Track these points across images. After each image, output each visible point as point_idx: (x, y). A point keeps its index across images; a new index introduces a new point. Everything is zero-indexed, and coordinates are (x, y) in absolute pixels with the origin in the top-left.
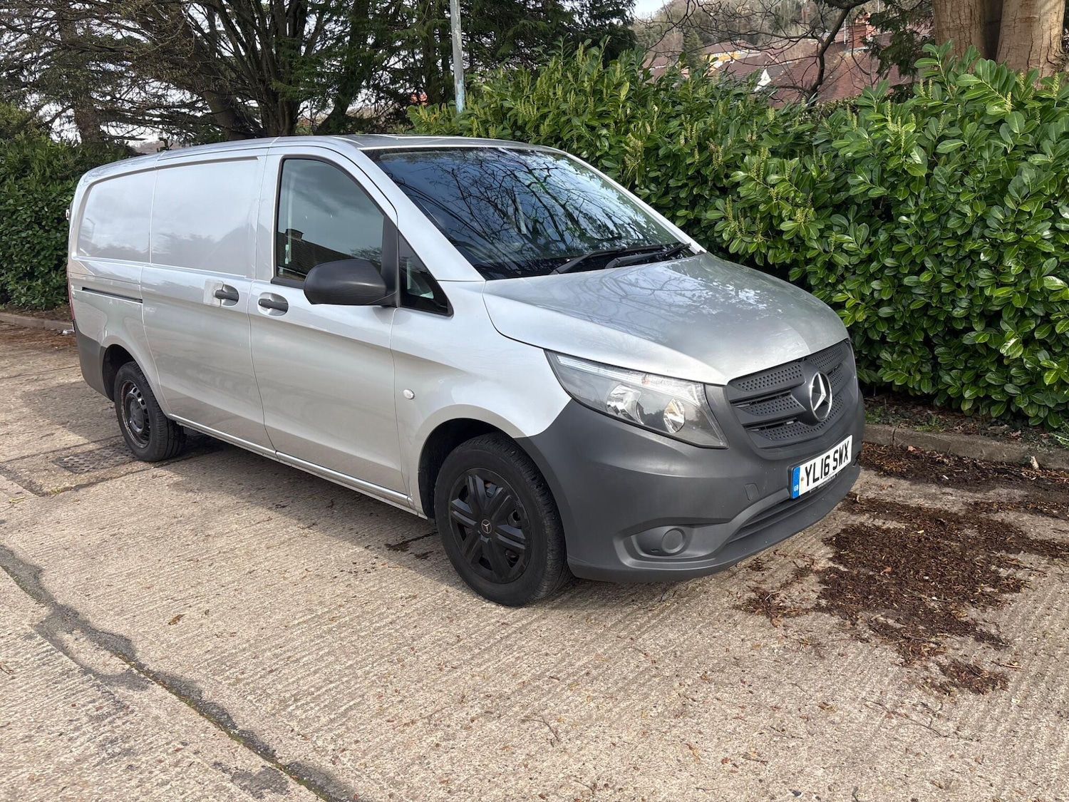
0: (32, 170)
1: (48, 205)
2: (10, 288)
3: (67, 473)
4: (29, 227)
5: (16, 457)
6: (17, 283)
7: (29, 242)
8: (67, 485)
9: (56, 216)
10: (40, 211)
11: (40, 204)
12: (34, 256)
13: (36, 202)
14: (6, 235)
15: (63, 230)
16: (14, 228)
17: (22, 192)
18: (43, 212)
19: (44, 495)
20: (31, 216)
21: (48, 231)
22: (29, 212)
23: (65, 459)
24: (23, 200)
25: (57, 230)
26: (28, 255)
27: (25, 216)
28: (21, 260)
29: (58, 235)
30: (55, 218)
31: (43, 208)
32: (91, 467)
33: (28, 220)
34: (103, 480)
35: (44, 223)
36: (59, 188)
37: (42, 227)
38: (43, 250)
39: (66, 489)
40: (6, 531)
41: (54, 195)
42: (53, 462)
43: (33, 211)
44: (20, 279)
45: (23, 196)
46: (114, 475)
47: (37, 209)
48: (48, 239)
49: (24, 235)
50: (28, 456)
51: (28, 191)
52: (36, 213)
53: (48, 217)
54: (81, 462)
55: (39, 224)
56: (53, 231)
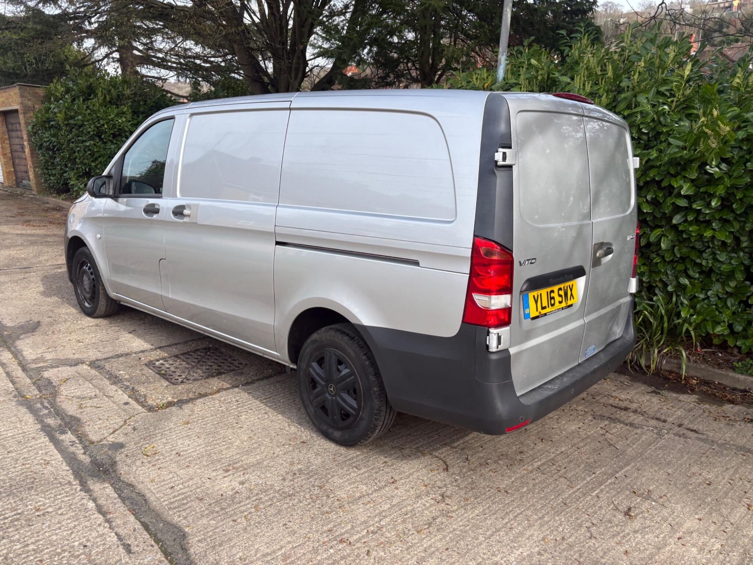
0: (96, 95)
1: (107, 123)
2: (72, 183)
3: (166, 383)
4: (91, 138)
5: (111, 354)
6: (77, 180)
7: (90, 150)
8: (170, 399)
9: (112, 132)
10: (101, 127)
11: (102, 122)
12: (92, 161)
13: (99, 120)
14: (73, 142)
15: (116, 143)
16: (80, 138)
17: (88, 111)
18: (103, 128)
19: (151, 409)
20: (94, 131)
21: (105, 143)
22: (92, 127)
23: (157, 363)
24: (88, 117)
25: (112, 142)
26: (87, 159)
27: (89, 130)
28: (82, 163)
29: (113, 146)
30: (112, 134)
31: (103, 125)
32: (184, 377)
33: (92, 133)
34: (201, 396)
35: (103, 136)
36: (116, 111)
37: (101, 139)
38: (100, 157)
39: (170, 404)
40: (129, 461)
41: (112, 116)
42: (146, 365)
43: (96, 126)
44: (80, 176)
45: (89, 114)
46: (209, 391)
47: (99, 125)
48: (104, 149)
49: (88, 144)
50: (122, 355)
51: (93, 111)
52: (98, 128)
53: (106, 132)
54: (172, 369)
55: (100, 137)
56: (109, 143)
